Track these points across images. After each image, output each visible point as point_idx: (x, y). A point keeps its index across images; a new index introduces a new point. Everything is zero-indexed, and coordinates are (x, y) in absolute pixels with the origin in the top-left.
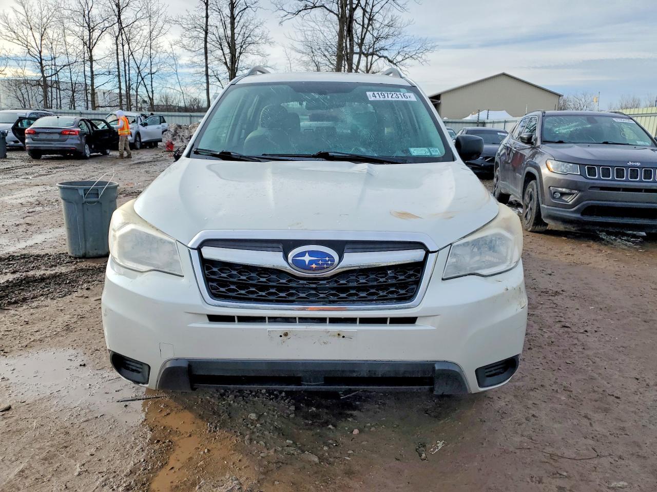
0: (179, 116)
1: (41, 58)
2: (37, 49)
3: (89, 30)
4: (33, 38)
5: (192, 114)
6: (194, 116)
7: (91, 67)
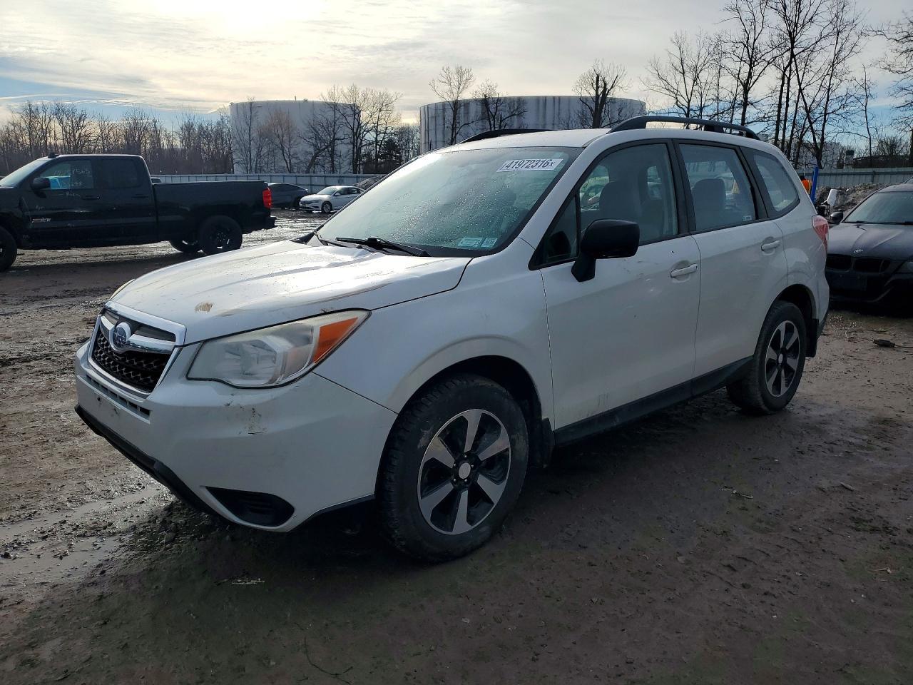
0: (854, 174)
1: (688, 108)
2: (686, 98)
3: (750, 65)
4: (684, 85)
5: (877, 170)
6: (879, 174)
7: (744, 114)
